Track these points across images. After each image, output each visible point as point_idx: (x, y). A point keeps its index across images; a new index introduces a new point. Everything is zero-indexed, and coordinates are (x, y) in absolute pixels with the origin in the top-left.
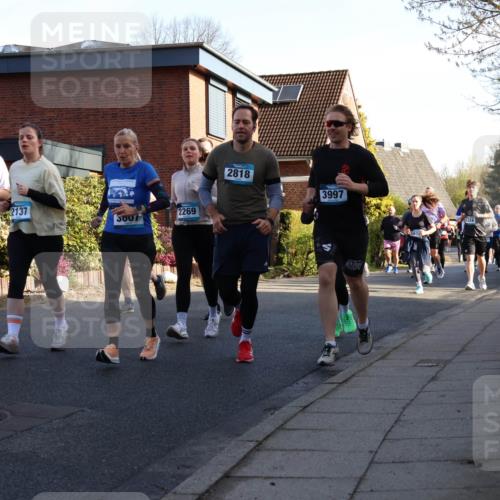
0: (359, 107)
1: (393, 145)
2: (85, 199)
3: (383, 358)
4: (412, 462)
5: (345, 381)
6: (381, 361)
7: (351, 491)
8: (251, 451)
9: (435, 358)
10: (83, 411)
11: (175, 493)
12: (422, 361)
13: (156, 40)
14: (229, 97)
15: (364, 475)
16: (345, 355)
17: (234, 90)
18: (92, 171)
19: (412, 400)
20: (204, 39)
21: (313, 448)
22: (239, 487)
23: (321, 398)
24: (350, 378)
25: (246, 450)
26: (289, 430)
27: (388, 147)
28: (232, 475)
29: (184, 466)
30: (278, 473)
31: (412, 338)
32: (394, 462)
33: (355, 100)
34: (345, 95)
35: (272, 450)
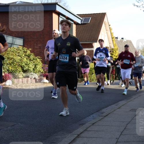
0: (110, 25)
1: (121, 39)
2: (17, 54)
3: (118, 108)
4: (131, 142)
5: (107, 116)
6: (118, 109)
10: (18, 124)
12: (132, 109)
16: (106, 107)
17: (68, 19)
18: (19, 45)
19: (130, 122)
21: (97, 137)
23: (100, 120)
25: (75, 137)
26: (87, 131)
27: (119, 39)
32: (125, 142)
33: (108, 23)
34: (105, 21)
35: (83, 137)
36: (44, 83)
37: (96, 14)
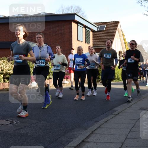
0: (123, 32)
3: (129, 107)
5: (118, 114)
7: (120, 146)
8: (90, 134)
9: (145, 107)
11: (68, 146)
12: (141, 108)
13: (63, 13)
14: (84, 29)
15: (124, 142)
16: (118, 106)
17: (85, 27)
20: (76, 12)
22: (87, 145)
23: (111, 119)
24: (119, 113)
25: (89, 134)
26: (102, 128)
28: (85, 141)
29: (70, 138)
30: (98, 141)
31: (139, 101)
32: (133, 138)
33: (121, 30)
34: (118, 28)
35: (97, 134)
36: (65, 84)
37: (110, 22)
